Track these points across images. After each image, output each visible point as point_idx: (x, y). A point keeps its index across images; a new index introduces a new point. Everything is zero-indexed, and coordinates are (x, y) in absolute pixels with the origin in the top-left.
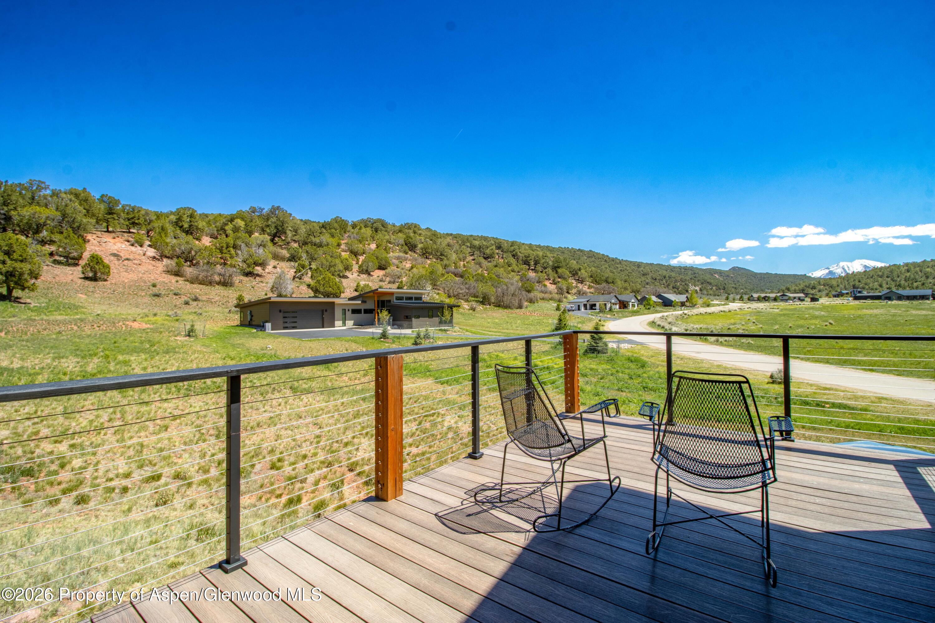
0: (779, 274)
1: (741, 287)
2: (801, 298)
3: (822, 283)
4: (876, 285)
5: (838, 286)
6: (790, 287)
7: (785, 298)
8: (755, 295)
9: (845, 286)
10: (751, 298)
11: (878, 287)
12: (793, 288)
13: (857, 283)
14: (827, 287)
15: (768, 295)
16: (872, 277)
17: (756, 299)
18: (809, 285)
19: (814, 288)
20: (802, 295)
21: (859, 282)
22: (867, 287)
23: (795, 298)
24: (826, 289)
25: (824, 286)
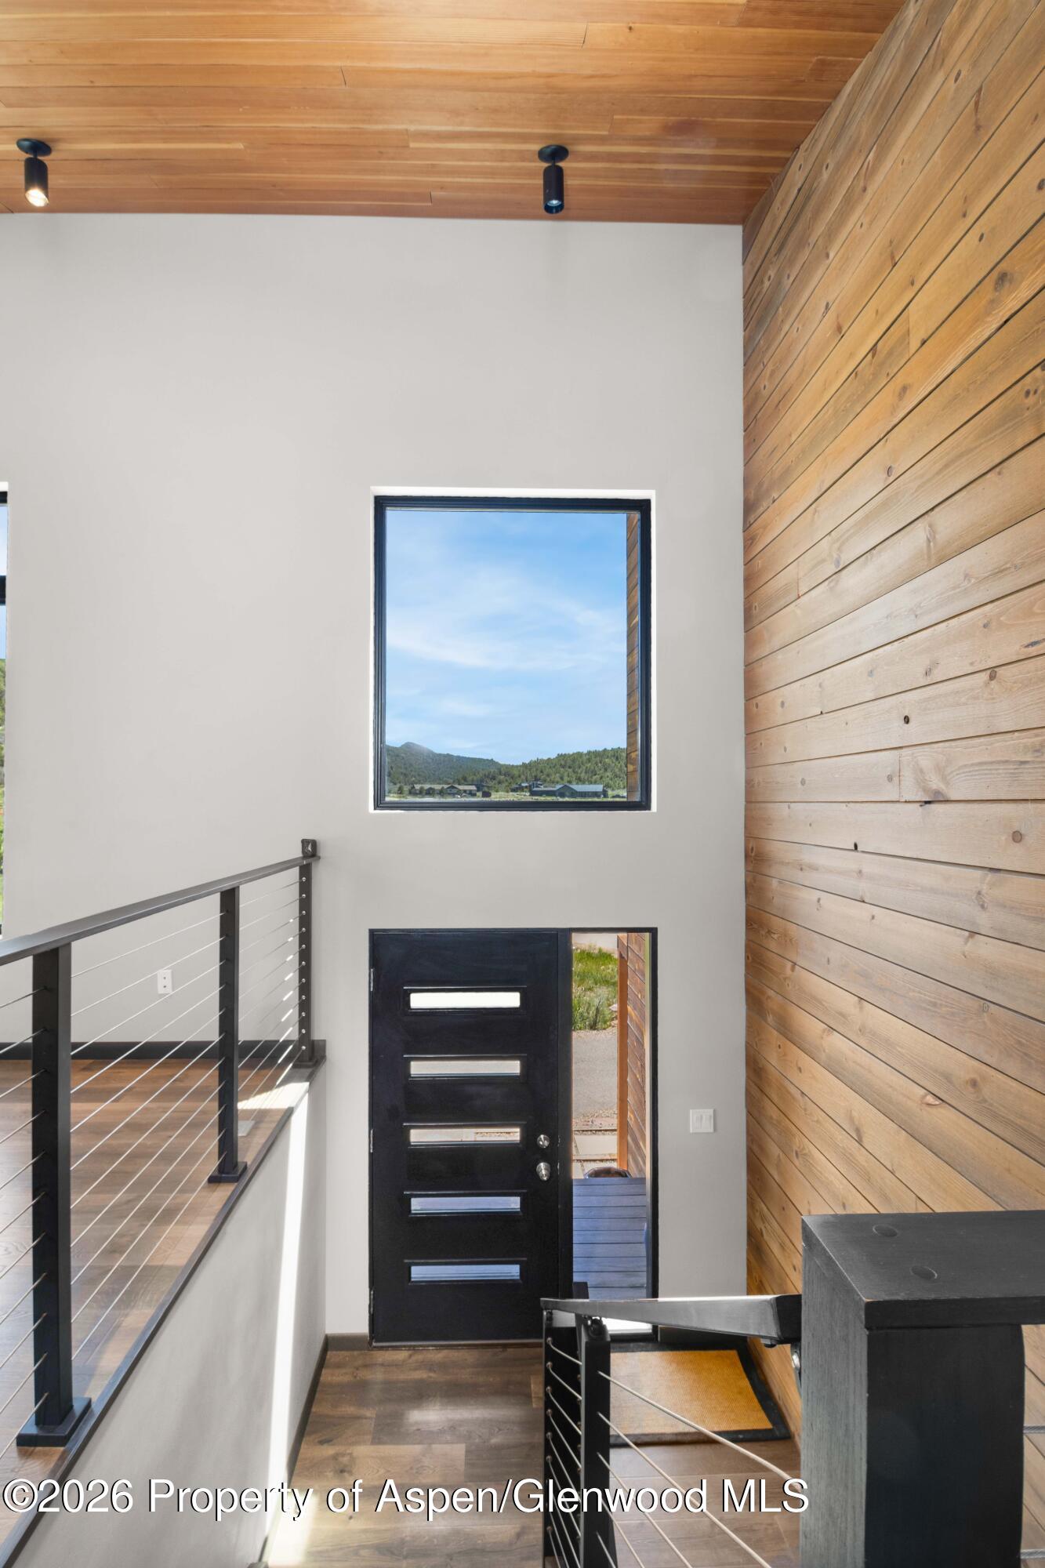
0: (463, 757)
1: (413, 773)
2: (473, 792)
3: (503, 772)
4: (557, 777)
5: (520, 776)
6: (467, 776)
7: (454, 791)
8: (418, 787)
9: (526, 778)
10: (413, 790)
11: (559, 780)
12: (470, 778)
13: (539, 774)
14: (508, 778)
15: (432, 786)
16: (554, 767)
17: (418, 792)
18: (489, 774)
19: (494, 778)
20: (473, 788)
21: (542, 772)
22: (548, 779)
23: (465, 791)
24: (507, 781)
25: (505, 775)
